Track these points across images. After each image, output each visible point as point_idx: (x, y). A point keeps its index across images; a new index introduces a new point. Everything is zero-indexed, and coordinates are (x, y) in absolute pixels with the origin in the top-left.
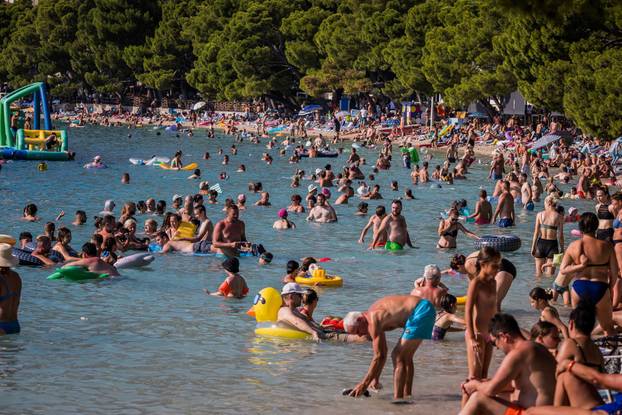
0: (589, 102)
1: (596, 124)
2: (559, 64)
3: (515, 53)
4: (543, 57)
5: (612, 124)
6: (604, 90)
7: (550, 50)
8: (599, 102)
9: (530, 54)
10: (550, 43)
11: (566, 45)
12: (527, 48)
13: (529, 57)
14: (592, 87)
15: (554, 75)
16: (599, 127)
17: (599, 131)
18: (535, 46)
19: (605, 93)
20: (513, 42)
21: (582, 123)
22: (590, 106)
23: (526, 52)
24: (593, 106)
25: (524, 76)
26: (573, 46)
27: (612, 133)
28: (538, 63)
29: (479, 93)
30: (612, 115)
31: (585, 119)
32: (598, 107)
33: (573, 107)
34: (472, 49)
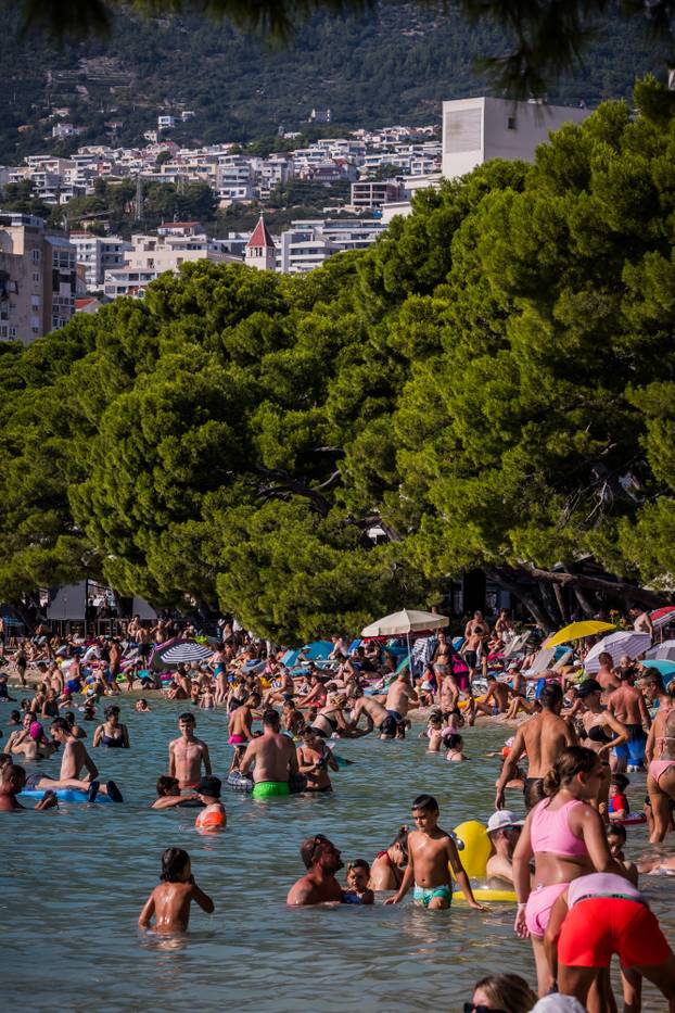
0: (262, 585)
1: (277, 622)
2: (190, 527)
3: (107, 511)
4: (157, 517)
5: (303, 620)
6: (285, 564)
7: (169, 506)
8: (278, 586)
9: (135, 512)
10: (170, 493)
11: (196, 497)
12: (131, 503)
13: (132, 518)
14: (265, 561)
15: (185, 545)
16: (281, 626)
17: (281, 632)
18: (143, 500)
19: (287, 571)
20: (104, 493)
21: (253, 621)
22: (262, 593)
23: (128, 509)
24: (270, 592)
25: (122, 550)
26: (208, 499)
27: (304, 636)
28: (148, 528)
29: (29, 582)
30: (302, 606)
31: (258, 613)
32: (277, 594)
33: (234, 594)
34: (13, 510)
